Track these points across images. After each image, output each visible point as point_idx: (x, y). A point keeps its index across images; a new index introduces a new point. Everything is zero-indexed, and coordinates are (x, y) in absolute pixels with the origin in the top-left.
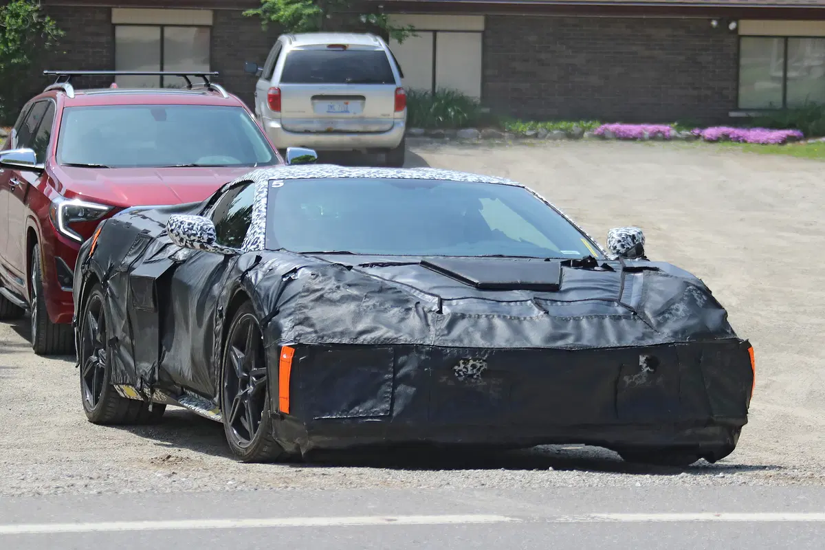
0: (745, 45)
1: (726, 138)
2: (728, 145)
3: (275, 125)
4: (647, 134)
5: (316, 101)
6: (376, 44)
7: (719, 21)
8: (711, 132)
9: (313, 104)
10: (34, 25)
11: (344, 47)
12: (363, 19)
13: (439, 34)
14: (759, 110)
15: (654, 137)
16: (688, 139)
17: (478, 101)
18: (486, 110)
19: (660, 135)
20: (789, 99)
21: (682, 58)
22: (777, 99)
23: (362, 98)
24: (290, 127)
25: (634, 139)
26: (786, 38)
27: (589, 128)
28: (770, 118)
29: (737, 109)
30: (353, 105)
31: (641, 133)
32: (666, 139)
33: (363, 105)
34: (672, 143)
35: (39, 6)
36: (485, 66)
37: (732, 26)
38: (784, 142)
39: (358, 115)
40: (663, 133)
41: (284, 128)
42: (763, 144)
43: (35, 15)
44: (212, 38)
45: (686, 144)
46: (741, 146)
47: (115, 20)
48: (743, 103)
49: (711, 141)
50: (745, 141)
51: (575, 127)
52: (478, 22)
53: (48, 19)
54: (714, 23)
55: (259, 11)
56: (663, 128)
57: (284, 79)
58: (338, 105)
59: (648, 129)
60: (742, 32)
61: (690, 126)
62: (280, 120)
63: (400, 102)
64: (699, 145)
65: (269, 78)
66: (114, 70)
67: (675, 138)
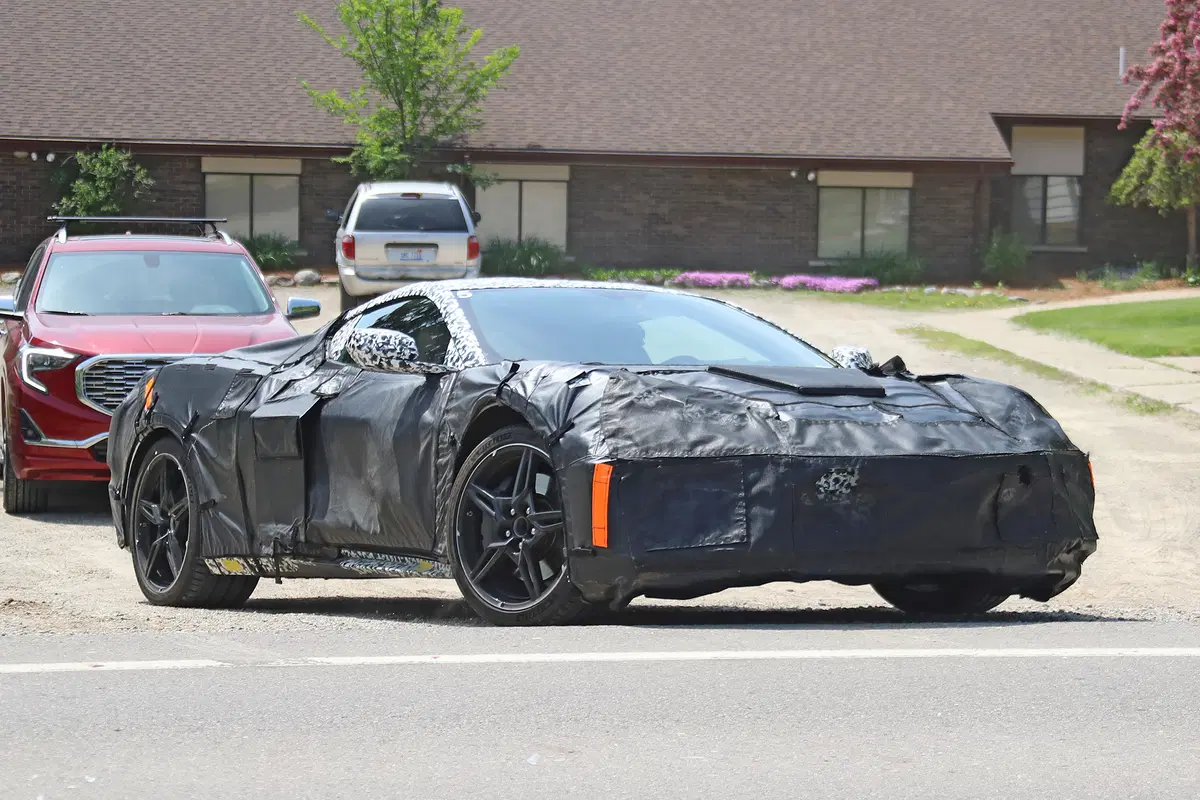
0: (824, 195)
1: (803, 286)
2: (804, 294)
3: (349, 272)
4: (726, 282)
5: (389, 249)
6: (450, 192)
7: (799, 173)
8: (788, 280)
9: (387, 252)
10: (124, 174)
11: (418, 196)
12: (449, 169)
13: (524, 184)
14: (839, 259)
15: (733, 285)
16: (766, 287)
17: (564, 249)
18: (572, 259)
19: (739, 284)
20: (867, 248)
21: (764, 208)
22: (856, 250)
23: (435, 246)
24: (363, 274)
25: (714, 287)
26: (864, 189)
27: (669, 277)
28: (845, 267)
29: (818, 259)
30: (427, 253)
31: (721, 282)
32: (745, 287)
33: (436, 252)
34: (750, 291)
35: (129, 155)
36: (570, 215)
37: (811, 176)
38: (860, 290)
39: (431, 262)
40: (742, 282)
41: (358, 275)
42: (840, 292)
43: (125, 164)
44: (302, 186)
45: (764, 293)
46: (819, 294)
47: (204, 169)
48: (821, 254)
49: (788, 289)
50: (821, 290)
51: (655, 274)
52: (563, 171)
53: (138, 167)
54: (793, 174)
55: (348, 159)
56: (742, 276)
57: (359, 226)
58: (411, 253)
59: (728, 277)
60: (821, 182)
61: (769, 275)
62: (355, 267)
63: (473, 249)
64: (776, 294)
65: (345, 226)
66: (204, 216)
67: (753, 287)
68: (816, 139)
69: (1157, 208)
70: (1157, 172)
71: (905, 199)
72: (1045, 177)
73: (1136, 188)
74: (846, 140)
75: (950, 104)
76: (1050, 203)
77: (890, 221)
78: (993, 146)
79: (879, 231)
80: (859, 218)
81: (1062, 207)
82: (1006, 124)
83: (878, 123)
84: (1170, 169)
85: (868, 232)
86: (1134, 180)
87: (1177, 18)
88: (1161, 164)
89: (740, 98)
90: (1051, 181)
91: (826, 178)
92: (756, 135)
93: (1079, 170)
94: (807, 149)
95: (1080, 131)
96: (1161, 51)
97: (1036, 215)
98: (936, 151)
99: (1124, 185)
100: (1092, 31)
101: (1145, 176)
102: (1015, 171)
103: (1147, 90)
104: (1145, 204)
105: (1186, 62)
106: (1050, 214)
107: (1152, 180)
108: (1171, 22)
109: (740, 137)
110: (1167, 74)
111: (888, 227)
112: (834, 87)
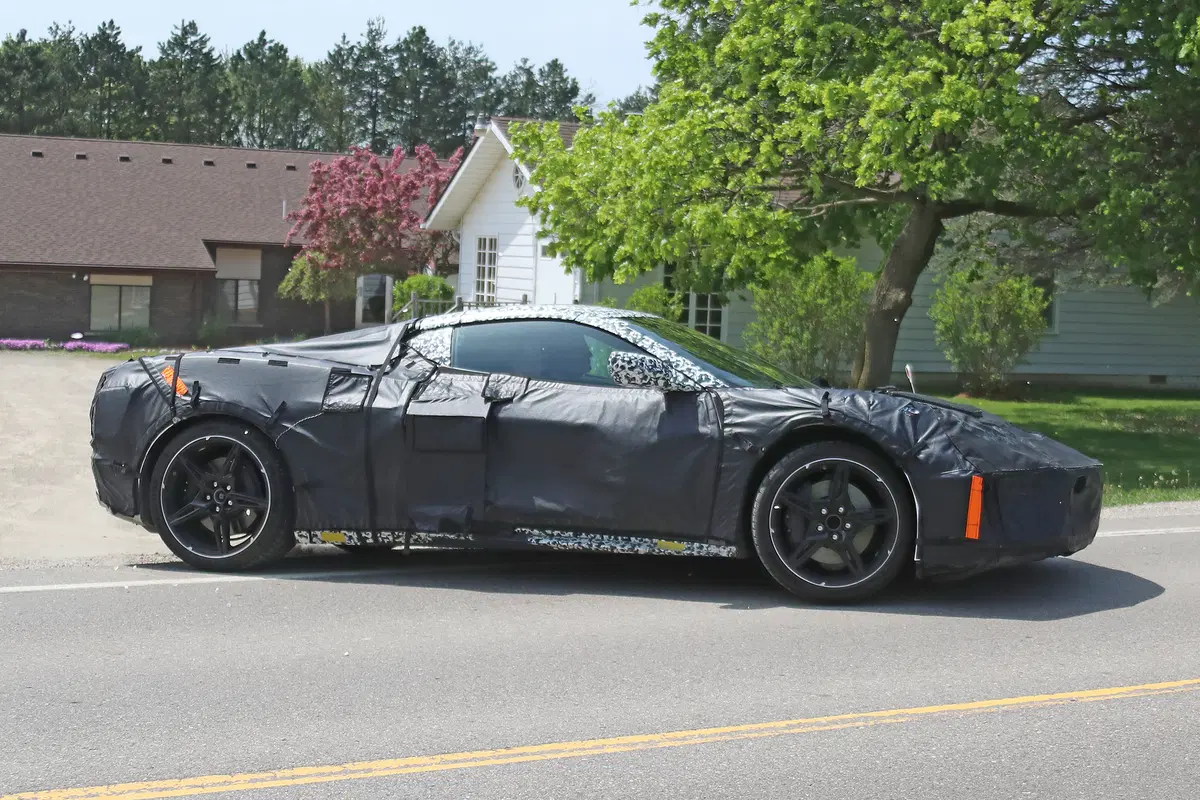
0: (94, 289)
1: (80, 350)
2: (81, 354)
4: (28, 346)
7: (77, 275)
14: (104, 332)
15: (33, 348)
16: (55, 349)
19: (37, 347)
20: (123, 324)
21: (54, 298)
22: (115, 326)
25: (20, 349)
26: (121, 286)
28: (108, 337)
29: (91, 331)
31: (25, 346)
32: (41, 349)
34: (45, 352)
37: (86, 278)
38: (117, 351)
40: (39, 346)
42: (104, 352)
45: (54, 353)
46: (88, 354)
48: (92, 328)
49: (70, 351)
50: (92, 351)
54: (74, 276)
56: (40, 342)
59: (29, 343)
60: (92, 282)
61: (57, 341)
64: (63, 353)
67: (48, 349)
68: (89, 253)
69: (306, 301)
70: (306, 278)
71: (147, 293)
72: (237, 281)
73: (293, 288)
74: (108, 255)
75: (174, 234)
76: (240, 297)
77: (139, 307)
78: (204, 261)
79: (131, 313)
80: (118, 305)
81: (247, 301)
82: (212, 247)
83: (130, 244)
84: (314, 277)
85: (123, 314)
86: (292, 283)
87: (317, 182)
88: (308, 274)
89: (38, 227)
90: (240, 282)
91: (95, 279)
92: (49, 251)
93: (257, 275)
94: (82, 260)
95: (258, 253)
96: (309, 202)
97: (232, 304)
98: (166, 262)
99: (285, 286)
100: (266, 190)
101: (298, 281)
102: (218, 276)
103: (301, 225)
104: (299, 298)
105: (323, 211)
106: (240, 303)
107: (303, 283)
108: (314, 186)
109: (38, 251)
110: (312, 217)
111: (137, 312)
112: (100, 221)
